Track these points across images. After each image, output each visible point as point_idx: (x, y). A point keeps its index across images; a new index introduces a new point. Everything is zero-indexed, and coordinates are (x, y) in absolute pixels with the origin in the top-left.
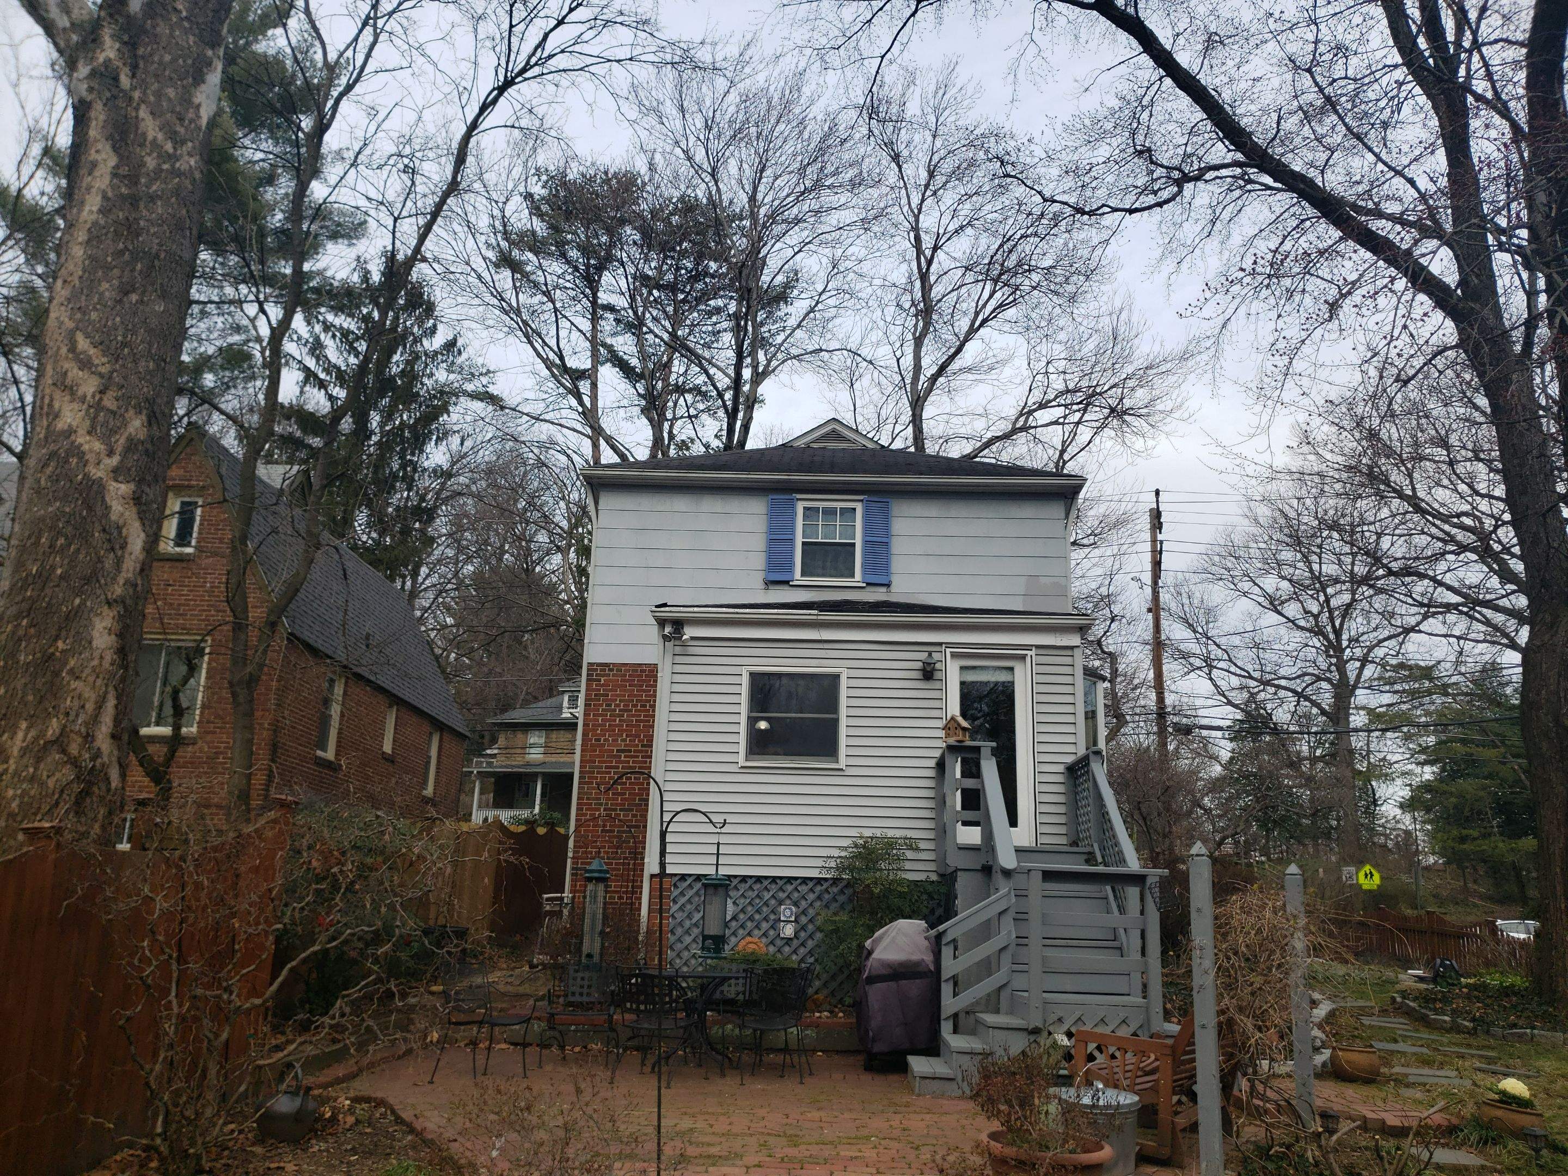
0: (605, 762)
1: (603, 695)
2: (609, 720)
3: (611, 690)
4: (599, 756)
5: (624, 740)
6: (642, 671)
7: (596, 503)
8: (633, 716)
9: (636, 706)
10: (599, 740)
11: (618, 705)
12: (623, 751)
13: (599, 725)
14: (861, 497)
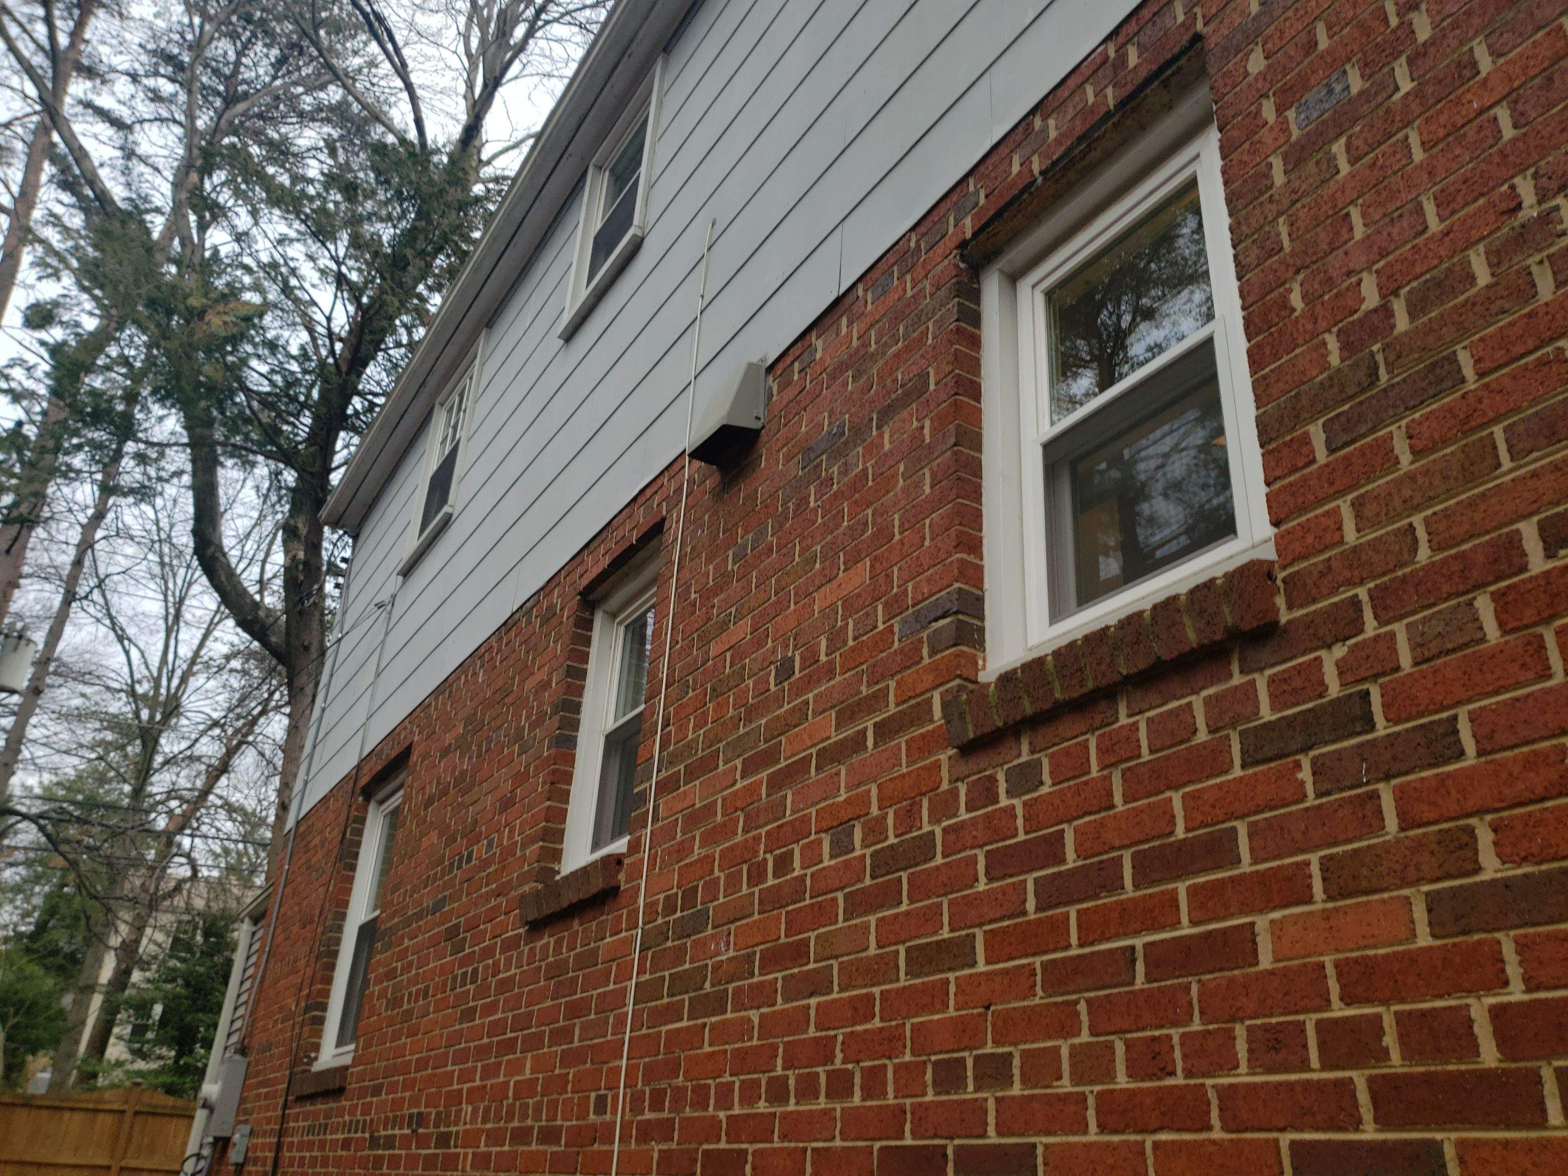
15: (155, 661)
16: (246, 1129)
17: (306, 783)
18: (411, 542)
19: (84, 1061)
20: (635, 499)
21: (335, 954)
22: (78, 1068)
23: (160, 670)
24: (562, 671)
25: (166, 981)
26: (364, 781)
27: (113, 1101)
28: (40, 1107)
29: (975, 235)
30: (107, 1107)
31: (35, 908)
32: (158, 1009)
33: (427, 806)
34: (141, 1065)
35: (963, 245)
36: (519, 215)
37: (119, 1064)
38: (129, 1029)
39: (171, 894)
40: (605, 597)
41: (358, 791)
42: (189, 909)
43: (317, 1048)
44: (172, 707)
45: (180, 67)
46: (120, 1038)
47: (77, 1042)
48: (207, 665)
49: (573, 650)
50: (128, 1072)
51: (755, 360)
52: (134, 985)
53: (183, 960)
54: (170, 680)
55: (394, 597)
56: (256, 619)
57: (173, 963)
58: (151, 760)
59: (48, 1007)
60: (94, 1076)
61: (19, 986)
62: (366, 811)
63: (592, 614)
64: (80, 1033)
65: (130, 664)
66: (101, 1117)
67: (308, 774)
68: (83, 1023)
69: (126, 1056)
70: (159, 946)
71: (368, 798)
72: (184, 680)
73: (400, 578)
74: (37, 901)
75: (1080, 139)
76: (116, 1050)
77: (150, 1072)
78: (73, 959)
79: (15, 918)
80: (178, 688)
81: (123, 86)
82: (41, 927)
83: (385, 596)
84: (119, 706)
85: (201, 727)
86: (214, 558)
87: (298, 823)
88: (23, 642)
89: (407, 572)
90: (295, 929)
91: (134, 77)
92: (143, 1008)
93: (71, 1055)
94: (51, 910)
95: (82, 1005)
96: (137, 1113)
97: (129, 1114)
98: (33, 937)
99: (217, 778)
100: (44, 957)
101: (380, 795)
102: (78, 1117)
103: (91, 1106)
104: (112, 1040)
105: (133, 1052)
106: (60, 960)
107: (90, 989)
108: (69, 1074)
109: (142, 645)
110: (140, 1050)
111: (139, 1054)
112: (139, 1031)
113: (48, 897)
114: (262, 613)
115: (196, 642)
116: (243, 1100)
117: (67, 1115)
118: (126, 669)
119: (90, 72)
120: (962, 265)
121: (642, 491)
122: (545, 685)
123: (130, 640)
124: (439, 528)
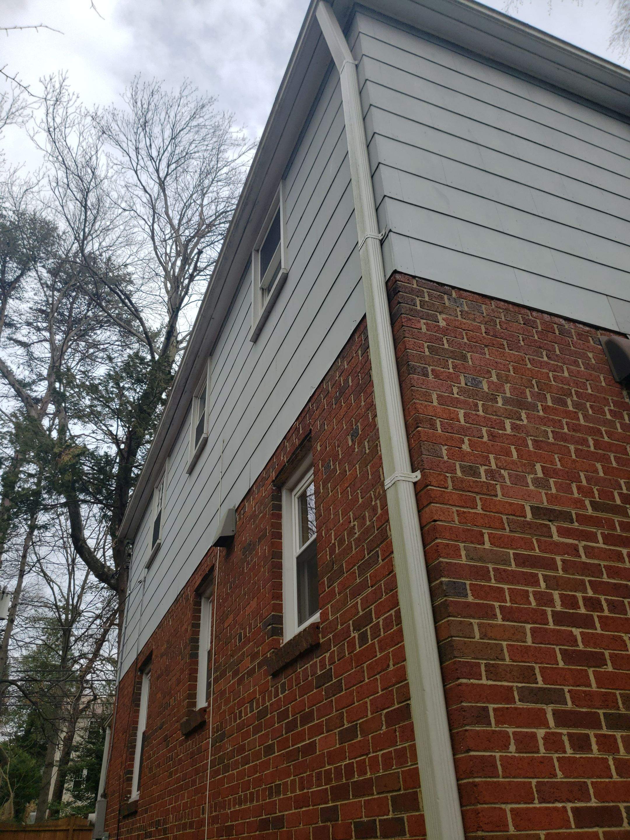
15: (65, 591)
16: (107, 834)
17: (121, 663)
18: (149, 552)
19: (52, 804)
20: (207, 554)
21: (134, 747)
22: (50, 808)
23: (68, 595)
24: (191, 625)
25: (87, 756)
26: (139, 665)
27: (62, 824)
28: (30, 831)
29: (276, 478)
30: (61, 828)
31: (23, 722)
32: (85, 772)
33: (158, 679)
34: (79, 803)
35: (273, 481)
37: (69, 804)
38: (72, 784)
39: (84, 709)
40: (204, 592)
41: (138, 669)
42: (94, 715)
43: (130, 792)
44: (76, 613)
45: (47, 314)
46: (68, 790)
47: (47, 794)
48: (91, 588)
49: (194, 616)
50: (73, 808)
51: (232, 507)
52: (72, 760)
53: (93, 744)
54: (73, 599)
55: (145, 578)
56: (104, 572)
57: (90, 746)
58: (68, 641)
59: (33, 776)
60: (57, 812)
61: (19, 766)
62: (142, 678)
63: (201, 599)
64: (48, 789)
65: (54, 594)
66: (58, 833)
67: (122, 659)
68: (49, 783)
69: (72, 799)
70: (82, 737)
71: (142, 673)
72: (80, 597)
73: (147, 570)
74: (25, 718)
75: (293, 454)
76: (67, 797)
77: (83, 807)
78: (44, 748)
79: (15, 730)
80: (77, 602)
81: (25, 330)
82: (28, 732)
83: (142, 578)
84: (50, 614)
85: (91, 620)
86: (82, 547)
87: (120, 683)
88: (5, 595)
89: (149, 566)
90: (120, 735)
91: (29, 324)
92: (77, 771)
93: (45, 801)
94: (31, 723)
95: (48, 774)
96: (74, 830)
97: (71, 831)
98: (24, 738)
99: (101, 645)
100: (31, 748)
101: (146, 671)
102: (48, 835)
103: (53, 829)
104: (64, 791)
105: (74, 796)
106: (37, 749)
107: (51, 765)
108: (45, 812)
109: (59, 584)
110: (78, 795)
111: (78, 797)
112: (77, 784)
113: (29, 715)
114: (106, 570)
115: (83, 578)
116: (106, 820)
117: (42, 834)
118: (53, 597)
119: (10, 325)
120: (274, 488)
121: (209, 551)
122: (186, 630)
123: (53, 582)
124: (157, 549)
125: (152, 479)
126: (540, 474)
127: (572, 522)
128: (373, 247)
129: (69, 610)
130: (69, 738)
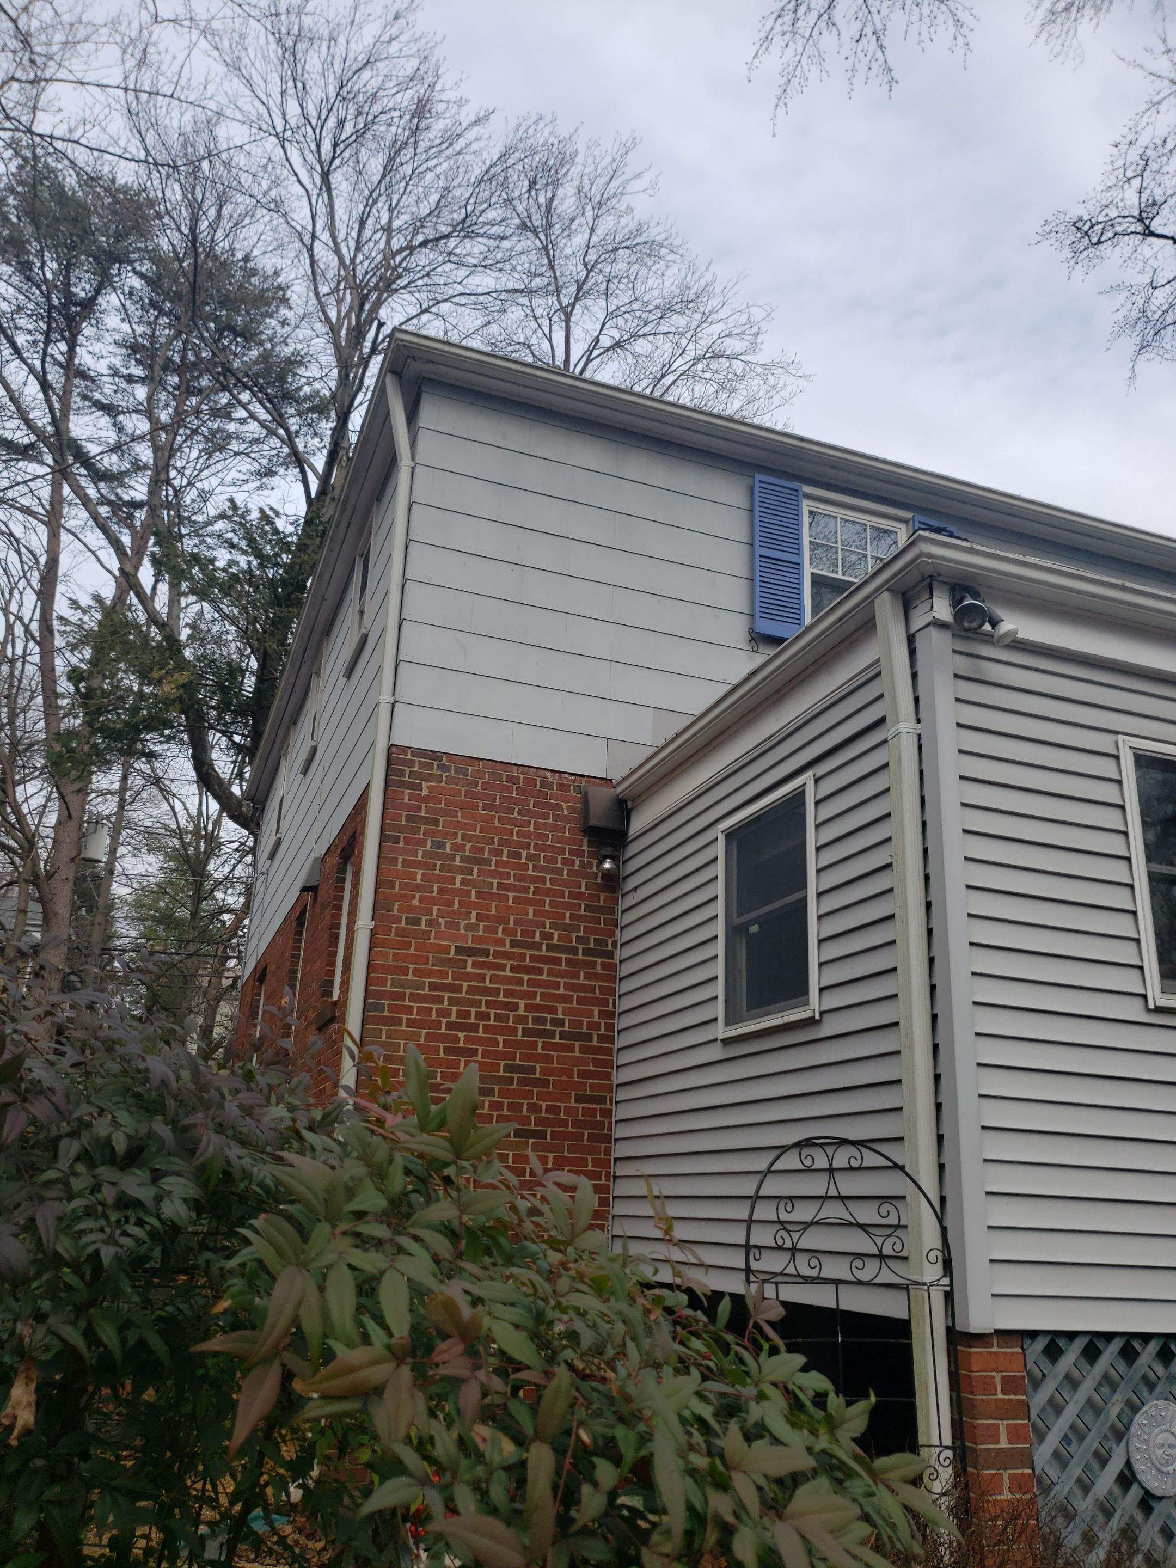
0: (430, 974)
1: (426, 821)
2: (439, 879)
3: (445, 813)
4: (415, 959)
5: (470, 927)
6: (510, 779)
7: (412, 416)
8: (492, 874)
9: (498, 853)
10: (417, 922)
11: (459, 848)
12: (470, 952)
13: (417, 888)
14: (909, 515)
18: (273, 839)
26: (257, 975)
36: (292, 680)
41: (256, 979)
55: (268, 870)
62: (261, 989)
71: (261, 983)
73: (269, 860)
83: (265, 869)
89: (272, 856)
123: (174, 795)
124: (278, 843)
125: (278, 742)
126: (473, 920)
127: (488, 956)
128: (384, 711)
129: (201, 837)
130: (206, 1031)
